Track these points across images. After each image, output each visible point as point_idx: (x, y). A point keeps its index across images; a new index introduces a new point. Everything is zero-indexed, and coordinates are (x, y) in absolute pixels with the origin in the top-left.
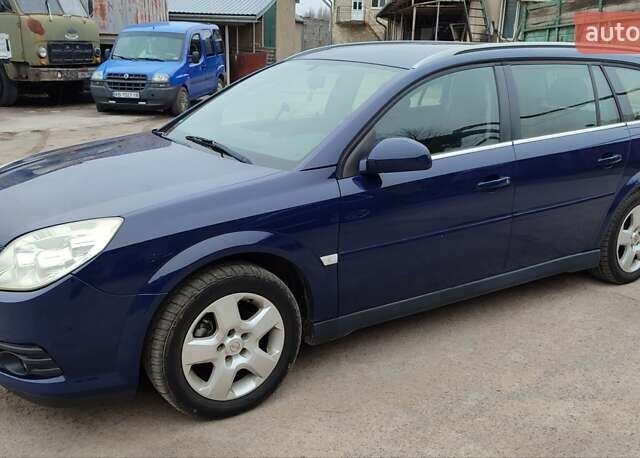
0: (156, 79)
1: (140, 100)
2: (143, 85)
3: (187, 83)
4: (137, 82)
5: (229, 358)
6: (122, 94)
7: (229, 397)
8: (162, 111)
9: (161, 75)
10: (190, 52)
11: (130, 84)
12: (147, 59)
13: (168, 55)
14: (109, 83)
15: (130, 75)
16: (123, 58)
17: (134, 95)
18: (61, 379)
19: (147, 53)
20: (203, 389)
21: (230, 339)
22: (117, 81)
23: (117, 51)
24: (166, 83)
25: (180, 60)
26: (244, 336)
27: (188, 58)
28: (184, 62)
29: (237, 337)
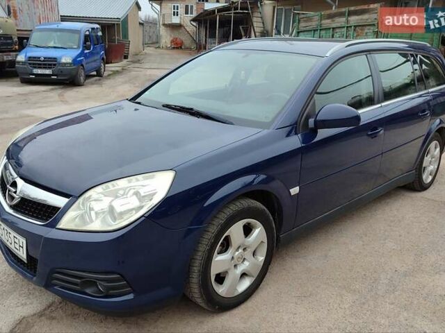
0: (63, 61)
1: (52, 75)
2: (55, 65)
3: (84, 63)
4: (50, 62)
5: (235, 266)
6: (40, 71)
7: (236, 294)
8: (68, 82)
9: (67, 57)
10: (85, 43)
11: (44, 64)
12: (55, 47)
13: (70, 44)
14: (30, 64)
15: (45, 58)
16: (37, 46)
17: (48, 72)
18: (131, 296)
19: (55, 43)
20: (222, 290)
21: (237, 253)
22: (36, 63)
23: (32, 41)
24: (70, 64)
25: (79, 47)
26: (244, 249)
27: (83, 47)
28: (81, 49)
29: (240, 250)
